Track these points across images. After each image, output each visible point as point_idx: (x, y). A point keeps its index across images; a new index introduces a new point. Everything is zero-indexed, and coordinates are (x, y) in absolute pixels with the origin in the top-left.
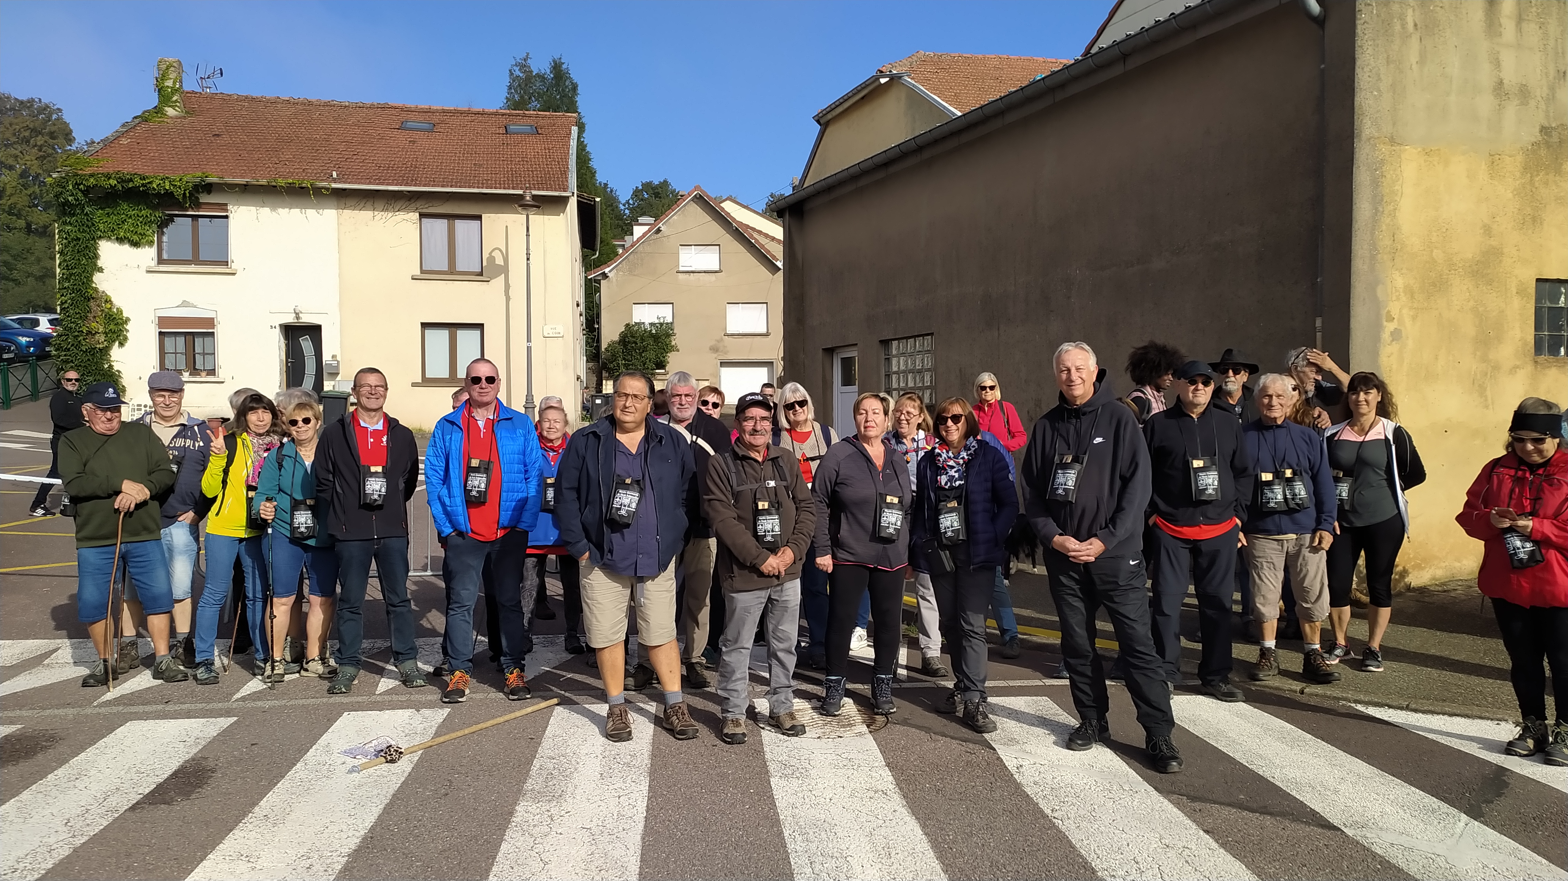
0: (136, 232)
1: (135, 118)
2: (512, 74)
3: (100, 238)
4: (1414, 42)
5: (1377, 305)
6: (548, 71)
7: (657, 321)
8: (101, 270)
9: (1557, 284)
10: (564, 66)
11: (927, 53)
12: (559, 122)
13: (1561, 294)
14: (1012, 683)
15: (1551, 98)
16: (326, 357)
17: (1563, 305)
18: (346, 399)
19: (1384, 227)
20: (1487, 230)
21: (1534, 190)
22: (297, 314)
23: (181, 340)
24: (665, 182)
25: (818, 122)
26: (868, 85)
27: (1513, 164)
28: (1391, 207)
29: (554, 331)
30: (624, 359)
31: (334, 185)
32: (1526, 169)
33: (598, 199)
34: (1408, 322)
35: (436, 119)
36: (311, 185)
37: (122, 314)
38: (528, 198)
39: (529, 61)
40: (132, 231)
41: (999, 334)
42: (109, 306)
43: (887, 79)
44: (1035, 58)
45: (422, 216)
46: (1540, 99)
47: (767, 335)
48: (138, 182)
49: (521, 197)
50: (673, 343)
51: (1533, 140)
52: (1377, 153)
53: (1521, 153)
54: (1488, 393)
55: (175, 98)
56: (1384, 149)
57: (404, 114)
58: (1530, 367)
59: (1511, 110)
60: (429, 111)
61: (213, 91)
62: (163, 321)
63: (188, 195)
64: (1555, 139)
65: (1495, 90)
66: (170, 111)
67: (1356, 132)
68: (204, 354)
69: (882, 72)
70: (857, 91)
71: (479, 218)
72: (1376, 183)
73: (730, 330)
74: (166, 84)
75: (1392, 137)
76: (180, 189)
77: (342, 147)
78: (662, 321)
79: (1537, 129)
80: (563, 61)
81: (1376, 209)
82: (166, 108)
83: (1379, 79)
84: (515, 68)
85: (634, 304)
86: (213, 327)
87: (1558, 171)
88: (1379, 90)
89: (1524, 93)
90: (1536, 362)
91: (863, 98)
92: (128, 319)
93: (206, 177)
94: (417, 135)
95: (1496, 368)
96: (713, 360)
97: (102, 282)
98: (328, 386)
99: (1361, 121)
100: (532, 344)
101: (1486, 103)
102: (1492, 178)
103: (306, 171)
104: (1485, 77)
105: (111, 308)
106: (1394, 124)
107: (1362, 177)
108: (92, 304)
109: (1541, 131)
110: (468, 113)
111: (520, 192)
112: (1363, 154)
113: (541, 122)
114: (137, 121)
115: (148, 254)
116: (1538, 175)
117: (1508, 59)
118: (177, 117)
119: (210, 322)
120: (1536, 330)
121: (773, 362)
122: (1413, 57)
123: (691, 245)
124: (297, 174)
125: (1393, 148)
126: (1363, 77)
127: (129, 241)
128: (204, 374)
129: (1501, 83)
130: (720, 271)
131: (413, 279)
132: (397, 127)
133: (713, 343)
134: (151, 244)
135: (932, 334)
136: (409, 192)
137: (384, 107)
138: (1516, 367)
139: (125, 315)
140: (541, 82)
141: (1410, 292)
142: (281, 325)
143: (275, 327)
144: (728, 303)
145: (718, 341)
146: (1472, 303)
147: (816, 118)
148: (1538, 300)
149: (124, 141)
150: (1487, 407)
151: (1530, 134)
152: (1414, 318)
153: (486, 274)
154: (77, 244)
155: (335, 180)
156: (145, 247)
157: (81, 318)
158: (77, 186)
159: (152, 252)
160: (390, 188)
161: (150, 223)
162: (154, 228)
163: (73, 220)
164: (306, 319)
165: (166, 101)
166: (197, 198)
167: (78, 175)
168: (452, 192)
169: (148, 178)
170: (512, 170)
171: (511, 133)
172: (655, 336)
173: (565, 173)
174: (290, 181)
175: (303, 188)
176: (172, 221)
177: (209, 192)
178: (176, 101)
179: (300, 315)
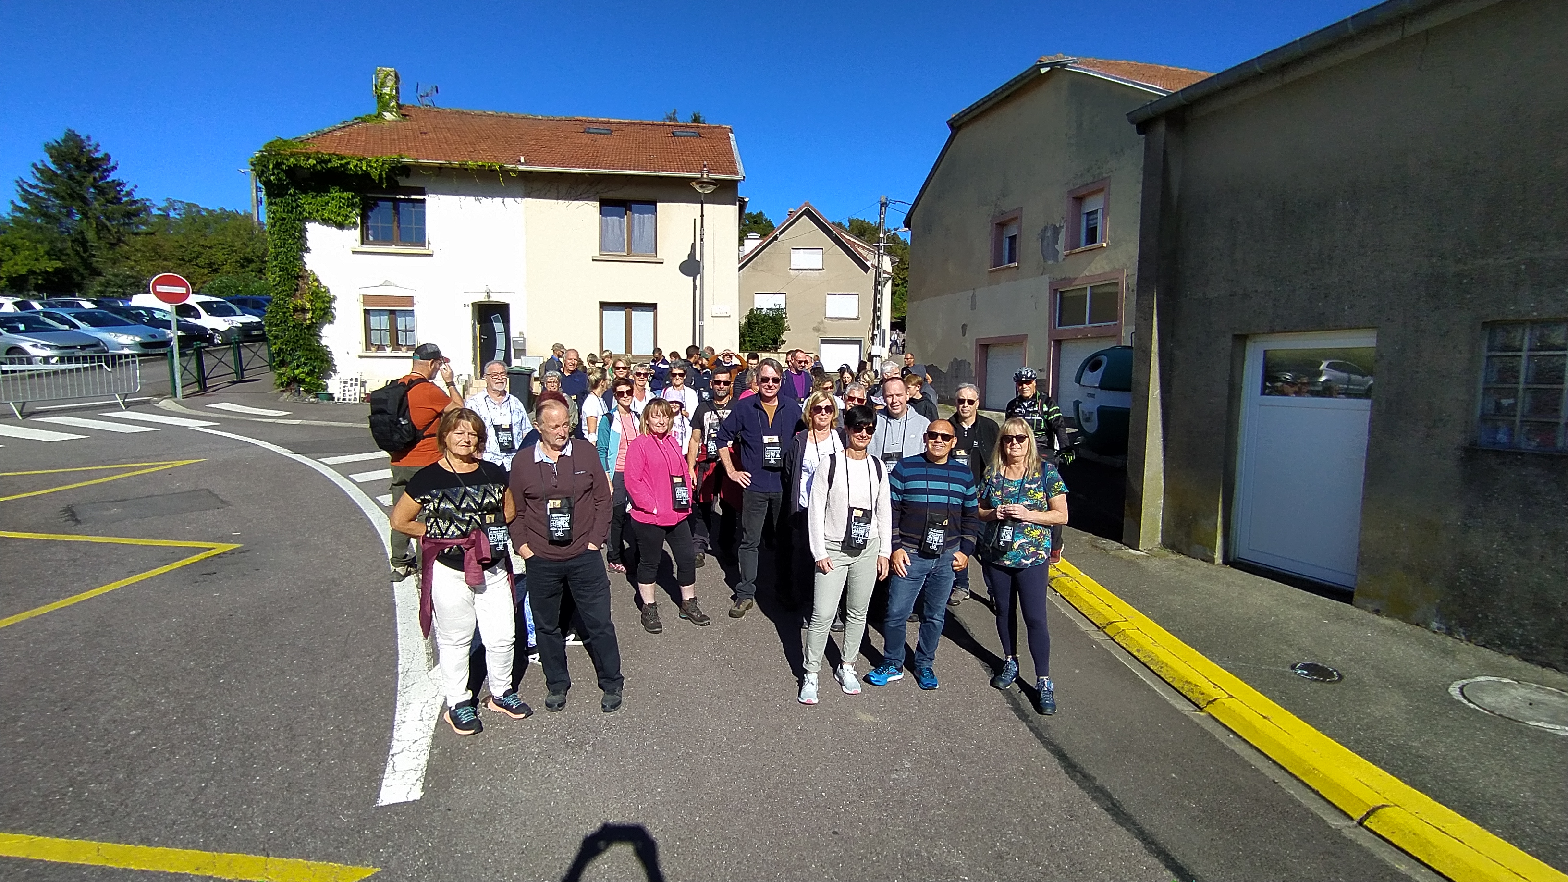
0: (339, 213)
3: (307, 219)
7: (773, 308)
8: (310, 251)
12: (717, 131)
16: (514, 334)
18: (530, 375)
22: (487, 293)
23: (385, 318)
26: (1024, 78)
29: (723, 310)
31: (521, 168)
35: (613, 127)
36: (499, 168)
37: (329, 292)
38: (706, 176)
40: (335, 212)
42: (316, 284)
43: (1048, 69)
45: (602, 204)
47: (858, 319)
48: (337, 163)
50: (786, 324)
55: (391, 105)
57: (587, 124)
62: (367, 299)
66: (388, 116)
68: (406, 331)
71: (654, 206)
73: (829, 315)
74: (384, 91)
77: (532, 143)
78: (778, 307)
82: (385, 114)
85: (757, 294)
86: (412, 304)
93: (402, 158)
94: (598, 137)
96: (816, 338)
97: (311, 262)
98: (515, 363)
100: (704, 323)
103: (497, 157)
105: (318, 286)
108: (300, 282)
113: (701, 131)
115: (352, 236)
118: (393, 121)
119: (410, 300)
121: (861, 341)
123: (801, 249)
124: (489, 159)
127: (335, 222)
128: (404, 349)
130: (823, 269)
131: (593, 260)
132: (583, 131)
133: (816, 324)
134: (354, 226)
136: (590, 175)
139: (332, 293)
142: (473, 304)
143: (467, 306)
144: (828, 294)
145: (819, 323)
147: (950, 122)
149: (338, 134)
153: (660, 256)
154: (283, 224)
155: (522, 164)
156: (349, 229)
157: (288, 295)
158: (278, 165)
159: (356, 233)
160: (573, 170)
161: (353, 206)
162: (358, 211)
163: (278, 200)
164: (496, 298)
165: (385, 107)
166: (397, 182)
167: (279, 154)
168: (631, 175)
169: (345, 158)
170: (683, 159)
171: (678, 136)
172: (773, 319)
173: (733, 162)
174: (480, 163)
175: (492, 171)
176: (376, 205)
177: (408, 176)
178: (393, 107)
179: (491, 294)
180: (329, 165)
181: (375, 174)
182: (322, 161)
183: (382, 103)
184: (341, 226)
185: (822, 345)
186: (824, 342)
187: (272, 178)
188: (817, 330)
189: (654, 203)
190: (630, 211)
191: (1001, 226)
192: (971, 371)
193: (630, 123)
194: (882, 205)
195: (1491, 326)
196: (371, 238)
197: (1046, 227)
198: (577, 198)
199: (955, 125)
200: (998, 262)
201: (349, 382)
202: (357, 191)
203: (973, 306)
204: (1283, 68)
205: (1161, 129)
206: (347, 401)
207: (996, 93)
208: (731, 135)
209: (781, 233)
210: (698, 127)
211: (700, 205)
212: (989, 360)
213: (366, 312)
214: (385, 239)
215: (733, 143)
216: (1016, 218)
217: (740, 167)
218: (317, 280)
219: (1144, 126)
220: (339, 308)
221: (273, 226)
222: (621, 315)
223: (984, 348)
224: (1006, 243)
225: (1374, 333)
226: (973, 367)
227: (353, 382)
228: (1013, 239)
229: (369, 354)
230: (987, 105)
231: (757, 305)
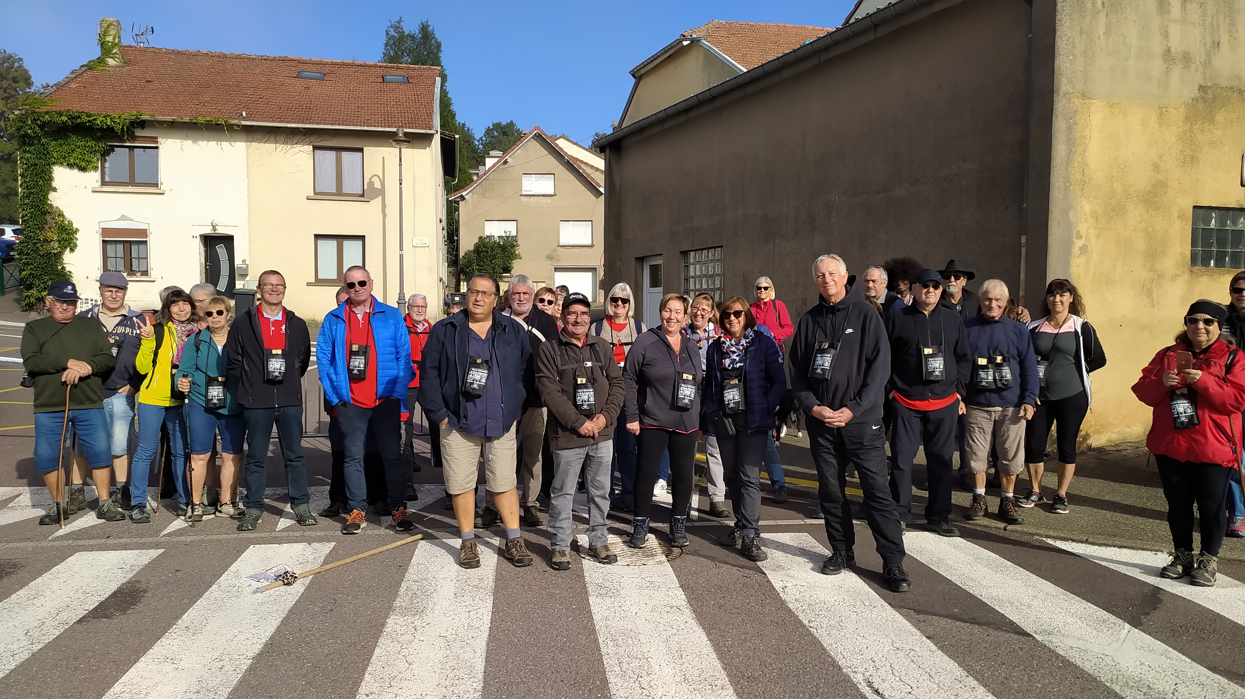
0: (84, 159)
1: (82, 66)
2: (388, 34)
3: (54, 163)
4: (1102, 17)
5: (1069, 226)
6: (417, 32)
7: (504, 235)
8: (55, 190)
9: (1209, 211)
10: (430, 28)
11: (721, 21)
12: (426, 73)
13: (1212, 218)
14: (780, 522)
15: (1207, 63)
16: (238, 262)
17: (1213, 227)
18: (254, 295)
19: (1076, 164)
20: (1156, 167)
21: (1193, 136)
22: (214, 226)
23: (120, 247)
24: (512, 123)
25: (634, 76)
26: (673, 47)
27: (1177, 115)
28: (1081, 149)
29: (422, 242)
30: (478, 265)
31: (244, 123)
32: (1187, 119)
33: (457, 136)
34: (1093, 239)
35: (326, 69)
36: (225, 122)
37: (72, 225)
38: (401, 135)
39: (402, 23)
40: (80, 159)
41: (774, 247)
42: (61, 219)
43: (689, 42)
44: (806, 26)
45: (315, 148)
46: (1199, 64)
47: (592, 246)
48: (85, 119)
49: (395, 134)
50: (517, 252)
51: (1193, 96)
52: (1072, 105)
53: (1183, 106)
54: (1155, 295)
55: (114, 51)
56: (1077, 101)
57: (301, 66)
58: (1187, 276)
59: (1177, 71)
60: (321, 63)
61: (146, 45)
62: (105, 232)
63: (126, 130)
64: (1210, 95)
65: (1164, 56)
66: (111, 62)
67: (1055, 88)
68: (139, 258)
69: (684, 36)
70: (664, 51)
71: (361, 150)
72: (1070, 129)
73: (562, 242)
74: (107, 39)
75: (1084, 93)
76: (119, 125)
77: (250, 92)
78: (508, 235)
79: (1196, 87)
80: (429, 24)
81: (1070, 150)
82: (108, 59)
83: (1074, 46)
84: (390, 29)
85: (486, 220)
86: (146, 235)
87: (1212, 122)
88: (1074, 55)
89: (1187, 58)
90: (1192, 271)
91: (669, 57)
92: (77, 230)
93: (141, 115)
94: (311, 83)
95: (1161, 276)
96: (549, 266)
97: (55, 199)
98: (239, 285)
99: (1060, 80)
100: (404, 252)
101: (1157, 66)
102: (1160, 126)
103: (221, 111)
104: (1157, 45)
105: (63, 221)
106: (1086, 82)
107: (1059, 125)
108: (48, 217)
109: (1199, 89)
110: (353, 65)
111: (395, 130)
112: (1061, 106)
113: (412, 73)
114: (84, 69)
115: (93, 177)
116: (1196, 124)
117: (1175, 31)
118: (116, 67)
119: (144, 233)
120: (1192, 246)
121: (596, 268)
122: (1101, 29)
123: (532, 174)
124: (214, 113)
125: (1084, 101)
126: (1062, 44)
127: (78, 166)
128: (139, 274)
129: (1169, 50)
130: (555, 195)
131: (307, 199)
132: (295, 76)
133: (549, 252)
134: (95, 169)
135: (721, 247)
136: (304, 128)
137: (284, 60)
138: (1176, 275)
139: (75, 226)
140: (411, 40)
141: (1095, 216)
142: (200, 235)
143: (196, 237)
144: (561, 221)
145: (553, 251)
146: (1143, 224)
147: (632, 73)
148: (1194, 223)
149: (73, 85)
150: (1153, 306)
151: (1190, 92)
152: (1098, 236)
153: (367, 196)
154: (35, 169)
155: (244, 119)
156: (90, 172)
157: (39, 229)
158: (34, 121)
159: (96, 176)
160: (289, 125)
161: (94, 152)
162: (99, 156)
163: (31, 149)
164: (222, 230)
165: (108, 53)
166: (132, 133)
167: (35, 113)
168: (339, 129)
169: (90, 114)
171: (387, 82)
172: (503, 247)
174: (208, 119)
175: (218, 125)
176: (113, 151)
177: (143, 128)
178: (115, 54)
179: (216, 227)
180: (78, 121)
182: (71, 118)
183: (106, 49)
184: (83, 169)
185: (556, 273)
186: (557, 269)
187: (29, 131)
188: (550, 258)
196: (109, 180)
199: (636, 76)
202: (101, 140)
213: (104, 242)
214: (119, 180)
218: (62, 215)
220: (81, 238)
221: (26, 170)
222: (334, 245)
231: (488, 231)
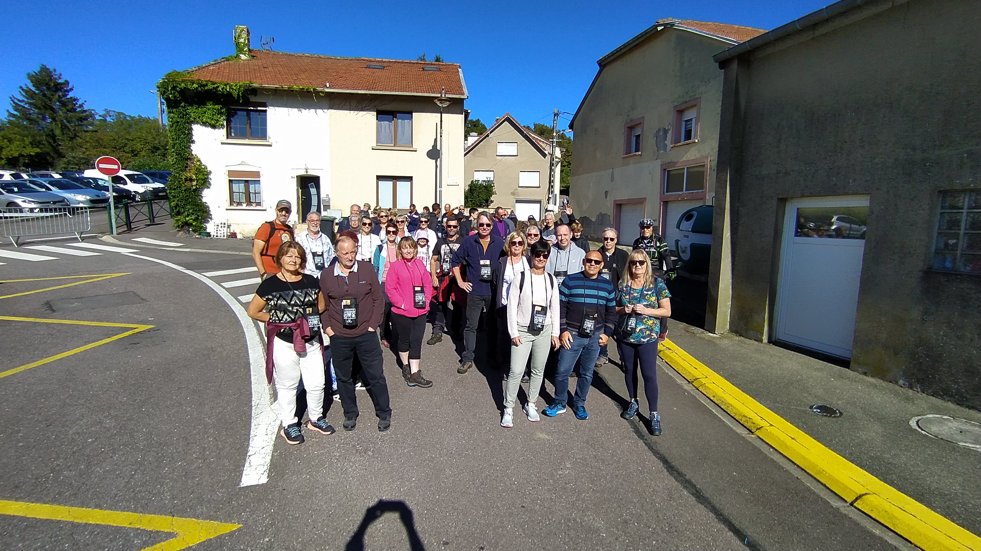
0: (213, 120)
3: (194, 122)
8: (195, 142)
12: (451, 67)
16: (323, 195)
22: (306, 170)
23: (242, 185)
25: (600, 65)
26: (647, 33)
29: (453, 181)
31: (327, 90)
35: (385, 65)
36: (313, 90)
37: (207, 168)
38: (443, 96)
40: (210, 118)
42: (198, 163)
43: (663, 27)
45: (378, 114)
47: (539, 187)
48: (211, 86)
50: (494, 190)
55: (245, 49)
57: (369, 63)
60: (382, 62)
62: (231, 173)
63: (242, 96)
66: (243, 57)
68: (255, 193)
73: (520, 185)
74: (240, 41)
76: (236, 91)
77: (334, 74)
78: (488, 180)
82: (241, 55)
85: (475, 171)
86: (259, 176)
92: (210, 172)
93: (252, 84)
94: (375, 70)
96: (513, 199)
97: (196, 149)
100: (442, 189)
103: (311, 83)
105: (200, 165)
108: (189, 162)
113: (441, 67)
114: (223, 60)
115: (222, 133)
118: (246, 60)
119: (257, 174)
121: (541, 201)
123: (503, 143)
124: (306, 84)
127: (210, 125)
128: (254, 205)
130: (517, 156)
131: (373, 149)
132: (365, 67)
133: (512, 191)
134: (222, 127)
136: (371, 95)
142: (297, 176)
143: (294, 178)
144: (520, 172)
145: (515, 190)
149: (212, 68)
153: (415, 147)
154: (178, 125)
155: (328, 88)
156: (219, 129)
157: (181, 170)
158: (174, 88)
159: (223, 131)
160: (360, 92)
161: (221, 114)
162: (224, 117)
163: (174, 110)
164: (311, 173)
165: (241, 51)
166: (249, 99)
167: (175, 81)
168: (396, 95)
169: (216, 83)
170: (429, 85)
171: (426, 70)
172: (486, 187)
173: (461, 87)
174: (301, 87)
175: (309, 92)
176: (236, 114)
177: (255, 95)
178: (246, 51)
179: (308, 170)
180: (206, 88)
181: (235, 94)
182: (202, 86)
183: (239, 48)
184: (214, 127)
185: (517, 204)
186: (517, 201)
187: (170, 96)
188: (513, 194)
189: (411, 113)
190: (396, 118)
191: (631, 128)
192: (610, 221)
193: (396, 62)
194: (555, 115)
195: (944, 193)
196: (233, 135)
197: (659, 129)
198: (362, 110)
199: (603, 64)
200: (628, 151)
201: (220, 225)
202: (224, 104)
203: (612, 179)
204: (814, 26)
205: (735, 66)
206: (219, 237)
207: (628, 44)
208: (460, 70)
209: (491, 132)
210: (439, 65)
211: (440, 114)
212: (622, 214)
213: (230, 181)
214: (242, 136)
215: (461, 75)
216: (640, 123)
217: (465, 91)
218: (199, 161)
219: (724, 64)
220: (214, 179)
221: (172, 126)
222: (390, 184)
223: (619, 206)
224: (634, 140)
225: (868, 197)
226: (611, 218)
227: (223, 225)
228: (638, 137)
229: (232, 207)
230: (623, 51)
231: (475, 178)
